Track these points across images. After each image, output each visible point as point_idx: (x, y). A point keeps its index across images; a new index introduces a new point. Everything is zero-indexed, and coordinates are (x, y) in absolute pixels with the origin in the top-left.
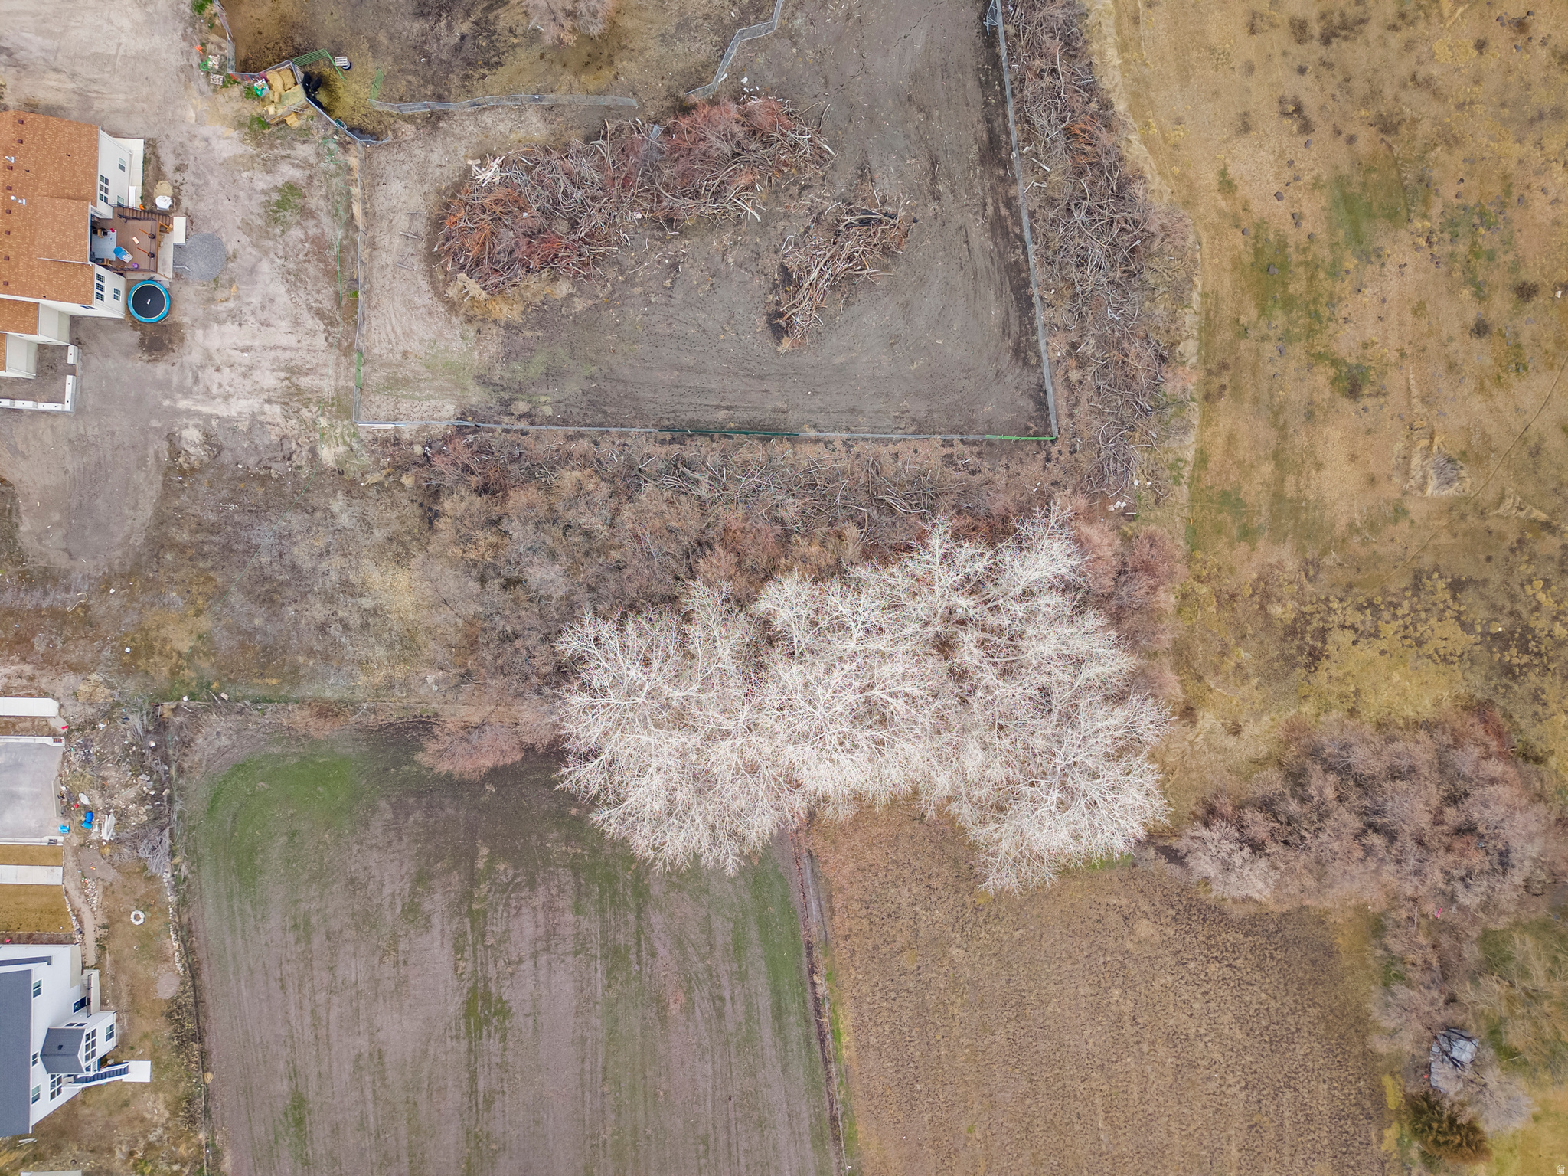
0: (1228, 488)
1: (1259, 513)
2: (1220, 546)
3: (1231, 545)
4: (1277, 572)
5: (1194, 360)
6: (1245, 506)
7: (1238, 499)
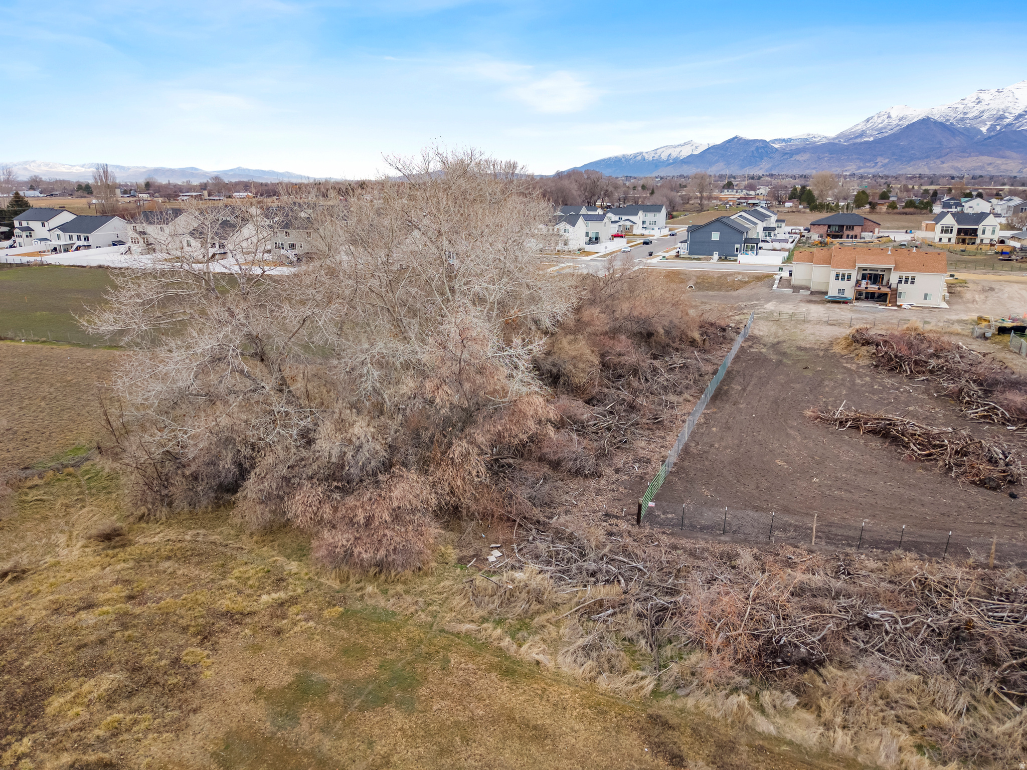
0: (423, 691)
1: (325, 729)
2: (319, 647)
3: (306, 662)
4: (170, 715)
5: (763, 725)
6: (361, 709)
7: (386, 700)
